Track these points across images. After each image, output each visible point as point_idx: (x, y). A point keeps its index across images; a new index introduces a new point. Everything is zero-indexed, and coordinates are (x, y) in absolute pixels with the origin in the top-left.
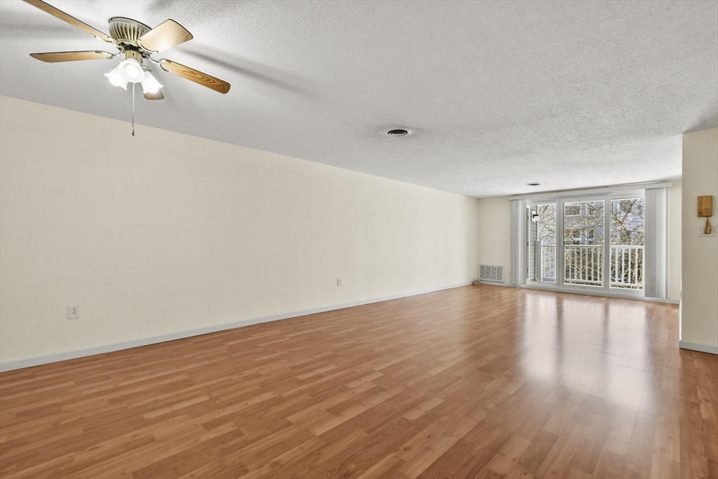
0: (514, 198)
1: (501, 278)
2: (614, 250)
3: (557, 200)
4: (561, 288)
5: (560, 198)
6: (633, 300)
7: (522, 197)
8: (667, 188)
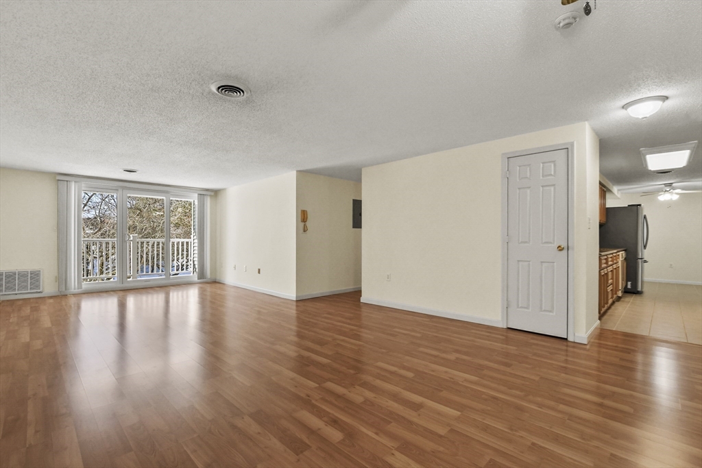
0: (61, 179)
1: (38, 287)
2: (173, 243)
3: (120, 191)
4: (126, 285)
5: (124, 188)
6: (188, 284)
7: (78, 179)
8: (211, 196)
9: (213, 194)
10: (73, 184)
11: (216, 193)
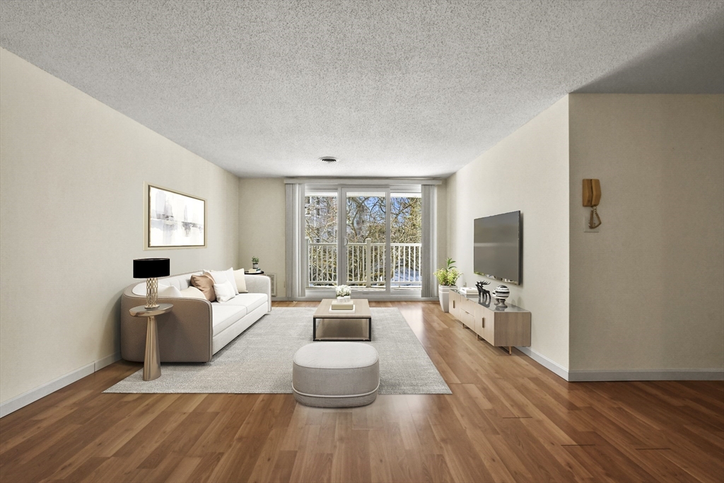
0: (289, 181)
3: (339, 189)
5: (343, 186)
6: (410, 301)
7: (301, 181)
8: (438, 186)
9: (440, 183)
10: (297, 186)
11: (444, 182)
